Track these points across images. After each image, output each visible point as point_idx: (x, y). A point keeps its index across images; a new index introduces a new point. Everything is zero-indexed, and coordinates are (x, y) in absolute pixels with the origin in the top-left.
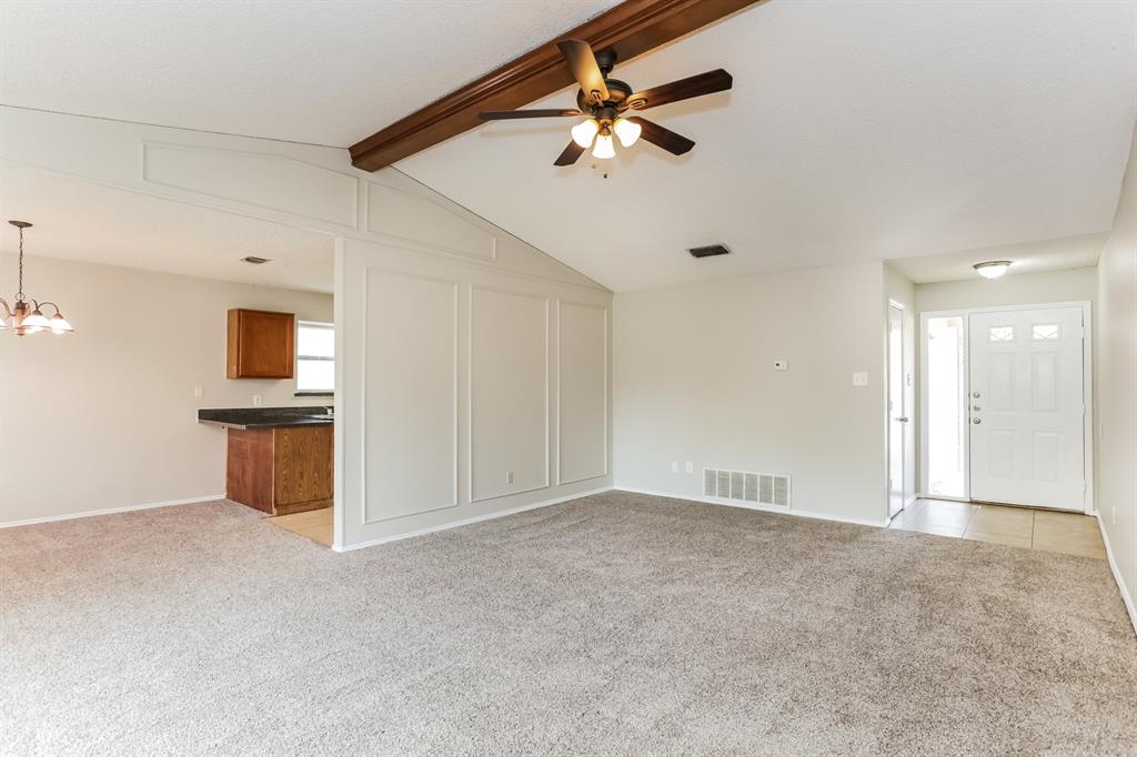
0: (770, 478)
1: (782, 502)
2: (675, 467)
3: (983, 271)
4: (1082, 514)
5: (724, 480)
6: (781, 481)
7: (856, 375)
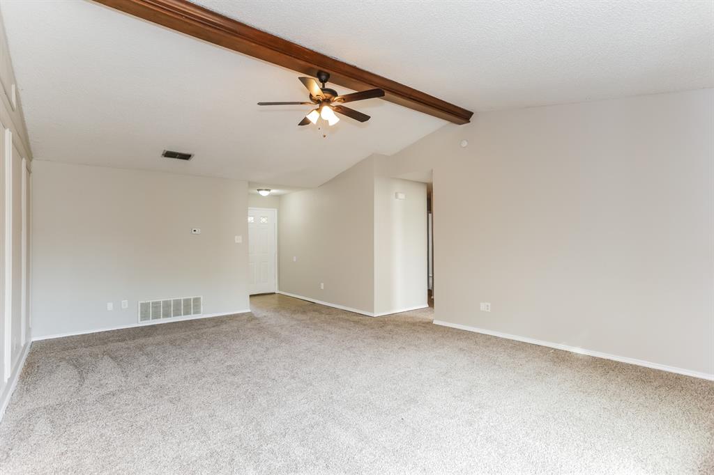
0: (190, 299)
1: (197, 312)
2: (110, 306)
3: (261, 192)
4: (274, 293)
5: (156, 307)
6: (197, 300)
7: (236, 237)
